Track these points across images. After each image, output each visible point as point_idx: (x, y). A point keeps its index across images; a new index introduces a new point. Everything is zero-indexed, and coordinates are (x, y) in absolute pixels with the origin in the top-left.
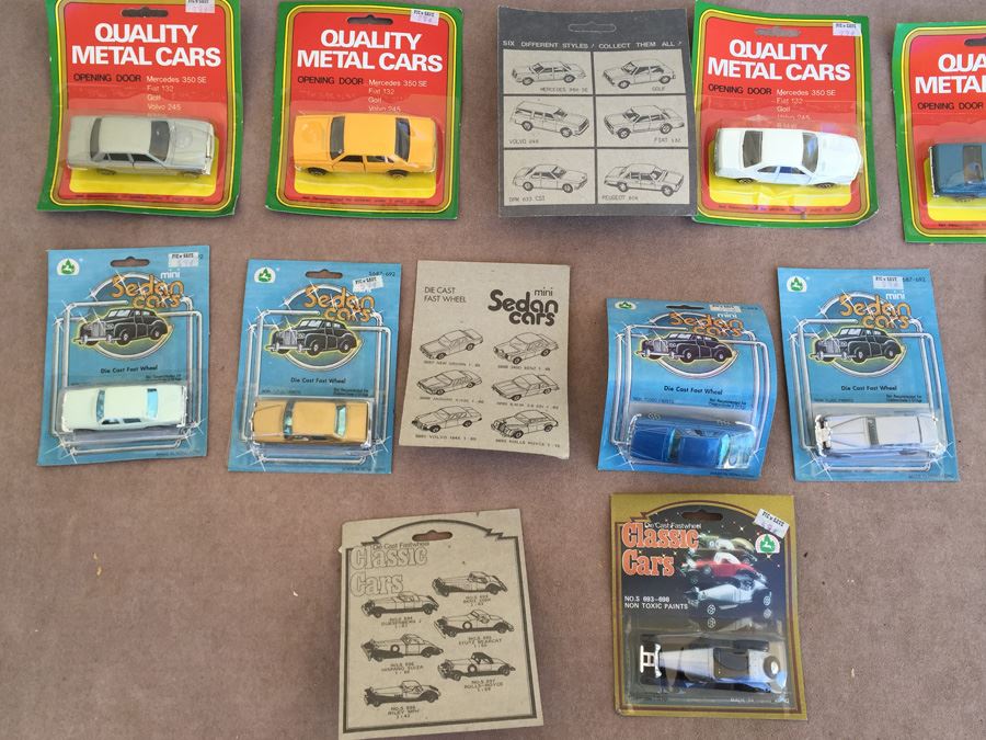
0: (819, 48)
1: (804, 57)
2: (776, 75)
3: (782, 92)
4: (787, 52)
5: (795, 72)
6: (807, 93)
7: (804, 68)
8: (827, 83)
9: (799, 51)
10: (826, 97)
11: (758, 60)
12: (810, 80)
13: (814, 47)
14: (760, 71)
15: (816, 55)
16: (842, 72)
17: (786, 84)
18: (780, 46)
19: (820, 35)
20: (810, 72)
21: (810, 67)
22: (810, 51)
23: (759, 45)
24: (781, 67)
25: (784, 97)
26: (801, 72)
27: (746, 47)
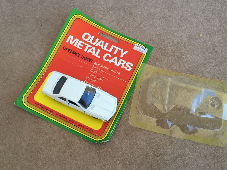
0: (124, 52)
1: (115, 53)
2: (98, 55)
3: (96, 64)
4: (108, 48)
5: (107, 57)
6: (108, 69)
7: (113, 57)
8: (119, 68)
9: (114, 49)
10: (115, 74)
11: (94, 46)
12: (113, 64)
13: (122, 50)
14: (92, 50)
15: (121, 54)
16: (129, 66)
17: (101, 61)
18: (107, 44)
19: (127, 46)
20: (114, 61)
21: (116, 58)
22: (119, 52)
23: (97, 39)
24: (102, 52)
25: (96, 66)
26: (110, 59)
27: (91, 38)
